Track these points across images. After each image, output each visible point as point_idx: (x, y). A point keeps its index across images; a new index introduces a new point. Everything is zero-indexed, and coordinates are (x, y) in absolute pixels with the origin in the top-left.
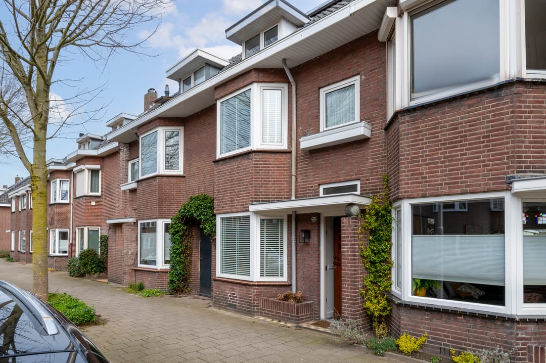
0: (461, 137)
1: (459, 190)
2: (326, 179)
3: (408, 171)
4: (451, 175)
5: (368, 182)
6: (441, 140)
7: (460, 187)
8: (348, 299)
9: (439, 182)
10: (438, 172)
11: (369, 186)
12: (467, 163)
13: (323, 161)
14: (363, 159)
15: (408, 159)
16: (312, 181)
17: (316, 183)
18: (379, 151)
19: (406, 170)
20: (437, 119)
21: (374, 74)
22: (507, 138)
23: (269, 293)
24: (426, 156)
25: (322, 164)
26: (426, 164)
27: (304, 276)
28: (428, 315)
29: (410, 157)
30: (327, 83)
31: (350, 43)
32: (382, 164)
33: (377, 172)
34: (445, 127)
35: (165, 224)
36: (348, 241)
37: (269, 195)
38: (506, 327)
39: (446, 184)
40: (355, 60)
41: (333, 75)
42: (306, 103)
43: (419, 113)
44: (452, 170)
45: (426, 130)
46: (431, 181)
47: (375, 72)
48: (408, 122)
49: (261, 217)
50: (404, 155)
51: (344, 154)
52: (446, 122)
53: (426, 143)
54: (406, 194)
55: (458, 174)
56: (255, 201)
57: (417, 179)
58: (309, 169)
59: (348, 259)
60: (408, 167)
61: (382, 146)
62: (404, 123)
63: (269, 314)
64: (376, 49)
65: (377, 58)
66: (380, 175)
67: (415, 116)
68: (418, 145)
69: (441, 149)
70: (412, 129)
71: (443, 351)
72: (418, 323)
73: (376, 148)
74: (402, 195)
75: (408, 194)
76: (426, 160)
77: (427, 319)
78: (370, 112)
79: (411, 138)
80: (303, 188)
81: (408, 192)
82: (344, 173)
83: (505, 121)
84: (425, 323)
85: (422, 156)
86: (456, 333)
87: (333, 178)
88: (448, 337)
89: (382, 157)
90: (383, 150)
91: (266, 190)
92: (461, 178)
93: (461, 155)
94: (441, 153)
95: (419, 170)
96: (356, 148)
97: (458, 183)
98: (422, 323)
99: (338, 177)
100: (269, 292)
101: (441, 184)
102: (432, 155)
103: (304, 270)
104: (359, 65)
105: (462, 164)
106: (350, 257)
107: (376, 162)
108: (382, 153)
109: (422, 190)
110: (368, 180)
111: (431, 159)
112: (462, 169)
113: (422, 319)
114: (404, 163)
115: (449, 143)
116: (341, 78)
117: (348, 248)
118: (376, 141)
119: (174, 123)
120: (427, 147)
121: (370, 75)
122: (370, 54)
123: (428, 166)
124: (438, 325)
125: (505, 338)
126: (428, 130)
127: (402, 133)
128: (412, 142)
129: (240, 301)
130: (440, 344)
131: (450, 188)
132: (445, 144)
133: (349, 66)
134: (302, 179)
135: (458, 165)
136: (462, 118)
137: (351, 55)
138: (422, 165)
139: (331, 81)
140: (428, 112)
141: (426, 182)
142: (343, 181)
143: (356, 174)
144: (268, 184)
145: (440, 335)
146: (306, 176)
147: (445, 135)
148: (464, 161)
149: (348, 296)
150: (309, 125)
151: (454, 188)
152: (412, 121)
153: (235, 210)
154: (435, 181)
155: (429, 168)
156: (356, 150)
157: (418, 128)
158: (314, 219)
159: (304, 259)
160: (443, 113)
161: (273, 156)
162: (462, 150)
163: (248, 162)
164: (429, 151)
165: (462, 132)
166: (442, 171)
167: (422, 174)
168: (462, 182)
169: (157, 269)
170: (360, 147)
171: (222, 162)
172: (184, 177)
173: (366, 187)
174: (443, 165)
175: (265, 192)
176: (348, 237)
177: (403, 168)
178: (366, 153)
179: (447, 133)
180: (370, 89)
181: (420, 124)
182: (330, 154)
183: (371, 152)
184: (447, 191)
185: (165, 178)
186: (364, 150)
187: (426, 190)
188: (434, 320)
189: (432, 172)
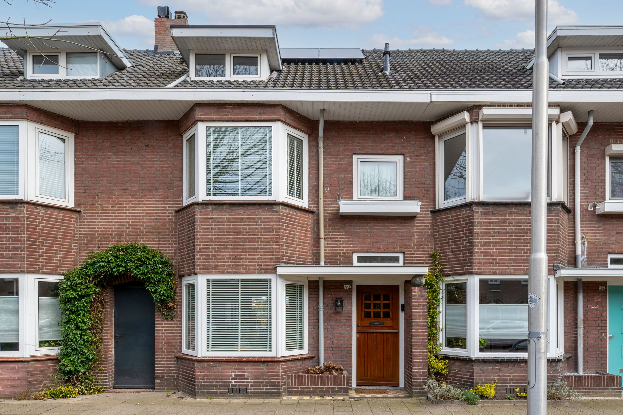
0: (524, 233)
1: (522, 272)
2: (363, 247)
3: (481, 252)
4: (516, 259)
5: (413, 256)
6: (509, 233)
7: (523, 269)
8: (420, 362)
9: (507, 264)
10: (506, 256)
11: (414, 260)
12: (527, 252)
13: (359, 229)
14: (409, 235)
15: (481, 242)
16: (343, 247)
17: (351, 250)
18: (425, 229)
19: (479, 251)
20: (506, 216)
21: (420, 160)
22: (554, 239)
23: (295, 369)
24: (496, 242)
25: (358, 232)
26: (496, 249)
27: (333, 346)
28: (497, 366)
29: (483, 241)
30: (365, 151)
31: (394, 122)
32: (428, 242)
33: (423, 248)
34: (512, 223)
35: (39, 282)
36: (420, 309)
37: (294, 257)
38: (553, 367)
39: (512, 266)
40: (399, 141)
41: (373, 146)
42: (336, 164)
43: (491, 208)
44: (517, 256)
45: (497, 222)
46: (500, 263)
47: (421, 159)
48: (481, 212)
49: (286, 282)
50: (478, 239)
51: (386, 226)
52: (512, 219)
53: (497, 232)
54: (479, 271)
55: (521, 259)
56: (282, 262)
57: (488, 259)
58: (340, 235)
59: (420, 326)
60: (481, 249)
61: (428, 226)
62: (478, 212)
63: (303, 391)
64: (422, 138)
65: (423, 147)
66: (425, 251)
67: (487, 209)
68: (490, 233)
69: (509, 239)
70: (485, 219)
71: (509, 391)
72: (489, 373)
73: (422, 226)
74: (475, 272)
75: (480, 271)
76: (496, 246)
77: (497, 369)
78: (415, 193)
79: (484, 226)
80: (332, 253)
81: (481, 269)
82: (386, 244)
83: (553, 228)
84: (495, 373)
85: (493, 242)
86: (519, 376)
87: (373, 247)
88: (513, 380)
89: (428, 235)
90: (429, 229)
91: (292, 250)
92: (523, 263)
93: (524, 246)
94: (509, 243)
95: (490, 252)
96: (401, 223)
97: (521, 266)
98: (493, 373)
99: (380, 247)
100: (295, 367)
101: (508, 266)
102: (502, 242)
103: (332, 340)
104: (403, 147)
105: (524, 253)
106: (422, 324)
107: (422, 239)
108: (428, 232)
109: (493, 269)
110: (414, 254)
111: (500, 246)
112: (524, 256)
113: (492, 370)
114: (478, 246)
115: (515, 236)
116: (383, 152)
117: (420, 316)
118: (422, 220)
119: (57, 123)
120: (497, 236)
121: (415, 159)
122: (416, 141)
123: (498, 251)
124: (505, 373)
125: (552, 373)
126: (499, 223)
127: (476, 221)
128: (484, 229)
129: (254, 382)
130: (507, 386)
131: (516, 269)
132: (512, 236)
133: (393, 143)
134: (330, 244)
135: (521, 253)
136: (524, 219)
137: (394, 134)
138: (493, 249)
139: (369, 151)
140: (498, 209)
141: (496, 263)
142: (384, 252)
143: (400, 247)
144: (293, 244)
145: (507, 380)
146: (336, 241)
147: (512, 229)
148: (525, 251)
149: (420, 359)
150: (340, 189)
151: (518, 269)
152: (486, 212)
153: (244, 271)
154: (504, 263)
155: (499, 253)
156: (401, 225)
157: (490, 219)
158: (347, 287)
159: (333, 329)
160: (511, 213)
161: (298, 213)
162: (524, 243)
163: (270, 215)
164: (499, 239)
165: (524, 229)
166: (509, 256)
167: (493, 256)
168: (524, 266)
169: (23, 357)
170: (405, 223)
171: (214, 207)
172: (79, 212)
173: (412, 260)
174: (510, 251)
175: (291, 253)
176: (419, 305)
177: (476, 249)
178: (411, 229)
179: (513, 228)
180: (416, 172)
181: (492, 216)
182: (369, 223)
183: (417, 229)
184: (512, 271)
185: (41, 208)
186: (409, 226)
187: (496, 269)
188: (502, 369)
189: (501, 256)
